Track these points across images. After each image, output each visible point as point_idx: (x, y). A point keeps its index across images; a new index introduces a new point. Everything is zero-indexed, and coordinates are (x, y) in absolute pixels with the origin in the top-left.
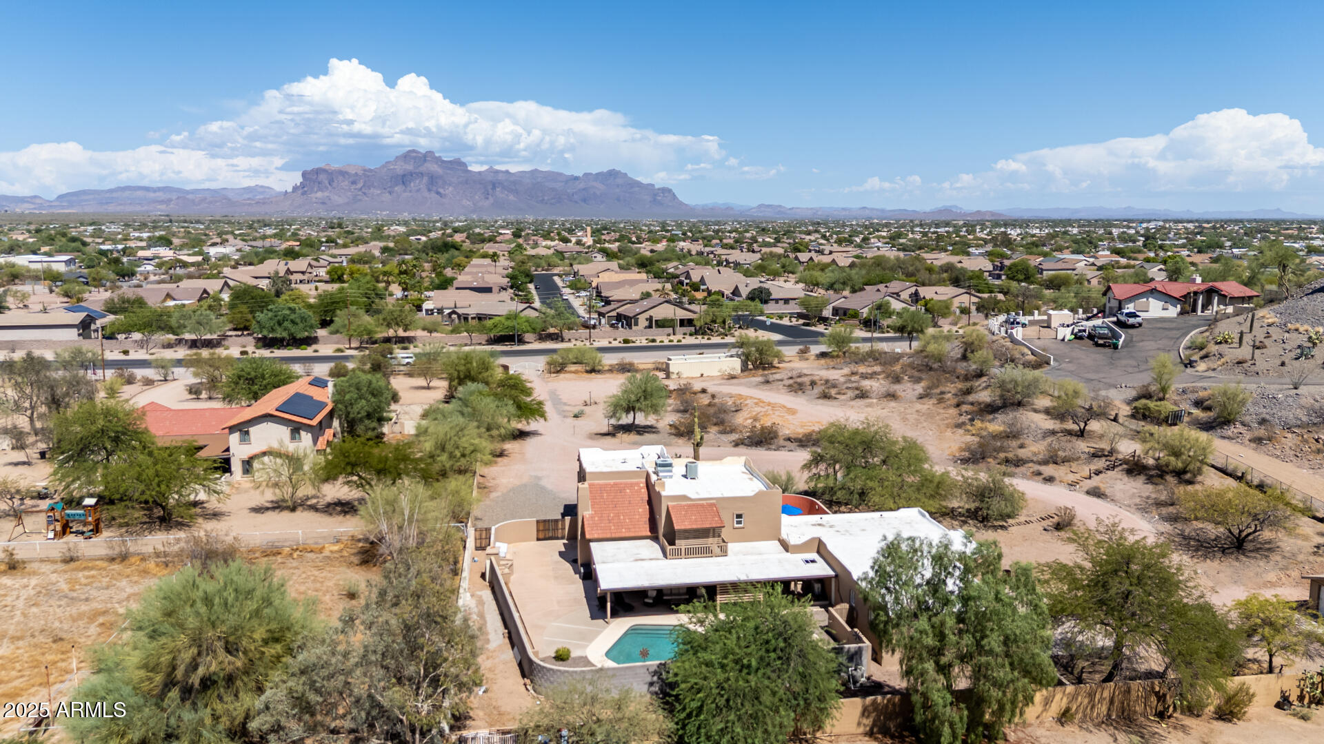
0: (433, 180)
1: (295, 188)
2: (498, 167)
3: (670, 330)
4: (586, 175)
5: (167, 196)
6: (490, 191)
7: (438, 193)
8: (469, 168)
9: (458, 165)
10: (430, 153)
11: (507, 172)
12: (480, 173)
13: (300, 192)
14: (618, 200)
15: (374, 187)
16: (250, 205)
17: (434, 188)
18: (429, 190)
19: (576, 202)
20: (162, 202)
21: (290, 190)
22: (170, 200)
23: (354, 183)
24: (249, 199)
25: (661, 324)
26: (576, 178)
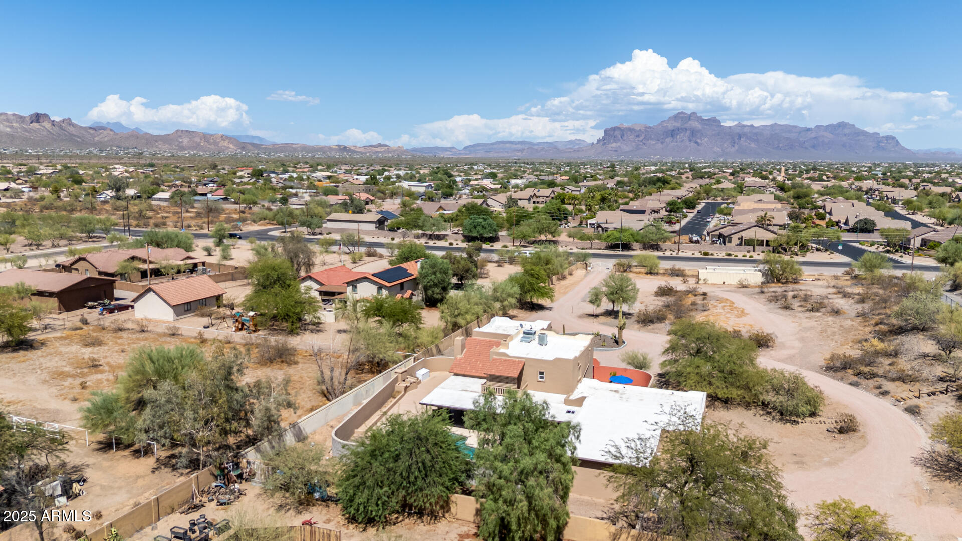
0: (694, 133)
1: (599, 141)
2: (745, 123)
3: (751, 248)
4: (817, 126)
5: (523, 147)
6: (736, 140)
7: (696, 143)
8: (722, 124)
9: (714, 121)
10: (694, 113)
11: (752, 126)
12: (730, 127)
13: (601, 143)
14: (844, 146)
15: (652, 139)
16: (570, 152)
17: (694, 139)
18: (690, 141)
19: (806, 148)
20: (518, 151)
21: (595, 142)
22: (524, 150)
23: (638, 136)
24: (570, 148)
25: (749, 243)
26: (809, 130)
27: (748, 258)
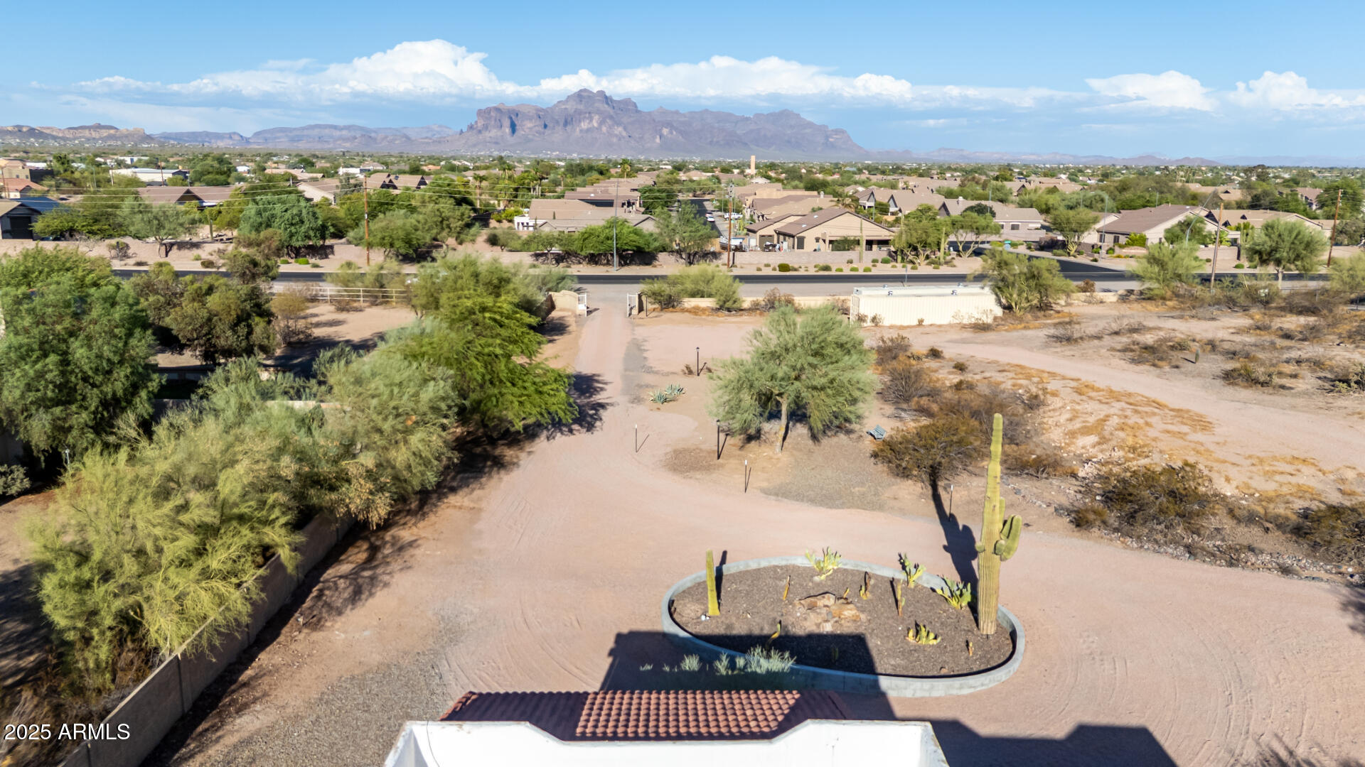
3: (853, 254)
5: (353, 133)
9: (629, 104)
12: (650, 112)
13: (475, 131)
14: (789, 141)
16: (427, 143)
19: (746, 144)
20: (346, 140)
21: (464, 128)
26: (747, 119)
27: (861, 272)
